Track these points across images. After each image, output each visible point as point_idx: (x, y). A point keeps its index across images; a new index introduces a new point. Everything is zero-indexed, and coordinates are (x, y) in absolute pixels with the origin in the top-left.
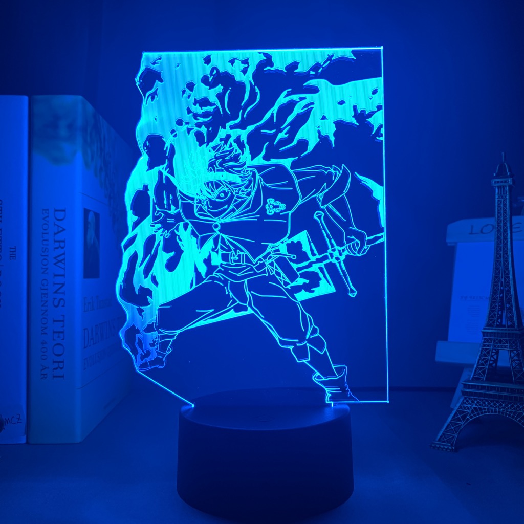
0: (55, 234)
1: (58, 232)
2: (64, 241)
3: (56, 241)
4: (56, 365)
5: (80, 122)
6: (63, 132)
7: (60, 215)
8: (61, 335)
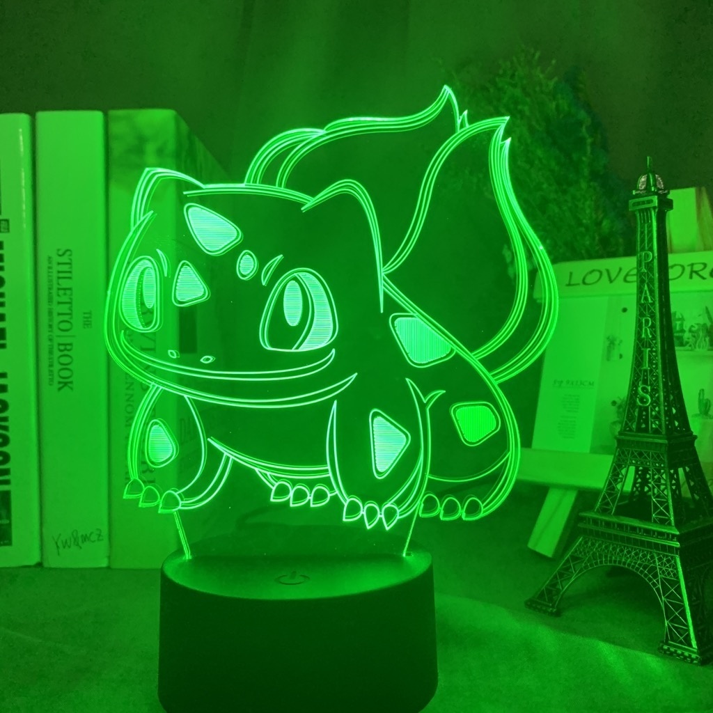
6: (151, 158)
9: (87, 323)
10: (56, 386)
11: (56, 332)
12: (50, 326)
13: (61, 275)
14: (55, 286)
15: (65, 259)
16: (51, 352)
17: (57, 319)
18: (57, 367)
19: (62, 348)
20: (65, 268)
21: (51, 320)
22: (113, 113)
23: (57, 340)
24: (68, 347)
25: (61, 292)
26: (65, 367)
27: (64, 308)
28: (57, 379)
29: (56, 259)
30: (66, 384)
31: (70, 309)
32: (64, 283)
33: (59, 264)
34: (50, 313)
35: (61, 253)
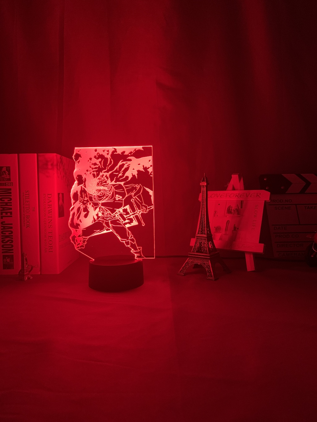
0: (48, 203)
1: (49, 202)
2: (51, 205)
3: (48, 205)
4: (50, 248)
5: (55, 163)
6: (49, 166)
7: (50, 196)
8: (51, 237)
9: (33, 210)
10: (26, 227)
12: (24, 211)
13: (26, 197)
14: (25, 201)
16: (24, 218)
18: (26, 222)
19: (27, 217)
22: (39, 154)
23: (25, 215)
24: (29, 217)
25: (27, 202)
27: (27, 206)
33: (26, 194)
34: (24, 207)
35: (26, 192)
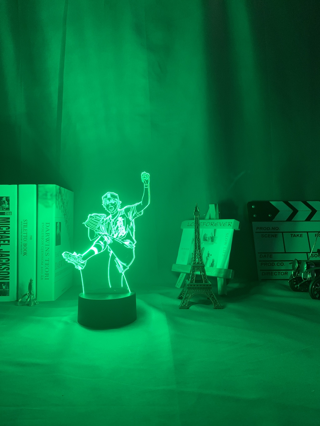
1: (47, 231)
2: (49, 234)
3: (46, 234)
4: (46, 275)
5: (54, 194)
6: (49, 197)
7: (48, 225)
8: (48, 265)
9: (31, 239)
10: (23, 254)
11: (23, 241)
12: (21, 239)
13: (24, 226)
14: (23, 229)
15: (25, 222)
16: (21, 246)
17: (23, 238)
18: (23, 250)
19: (24, 245)
20: (26, 224)
21: (22, 238)
22: (39, 185)
23: (23, 243)
24: (26, 245)
25: (24, 231)
26: (25, 250)
27: (25, 235)
28: (23, 253)
29: (23, 222)
30: (25, 254)
31: (27, 235)
32: (25, 228)
34: (21, 236)
35: (24, 221)
